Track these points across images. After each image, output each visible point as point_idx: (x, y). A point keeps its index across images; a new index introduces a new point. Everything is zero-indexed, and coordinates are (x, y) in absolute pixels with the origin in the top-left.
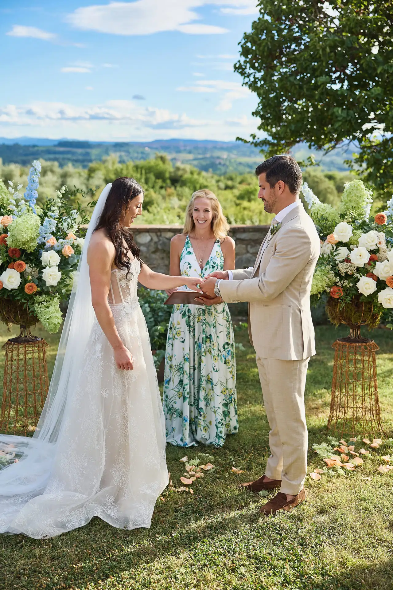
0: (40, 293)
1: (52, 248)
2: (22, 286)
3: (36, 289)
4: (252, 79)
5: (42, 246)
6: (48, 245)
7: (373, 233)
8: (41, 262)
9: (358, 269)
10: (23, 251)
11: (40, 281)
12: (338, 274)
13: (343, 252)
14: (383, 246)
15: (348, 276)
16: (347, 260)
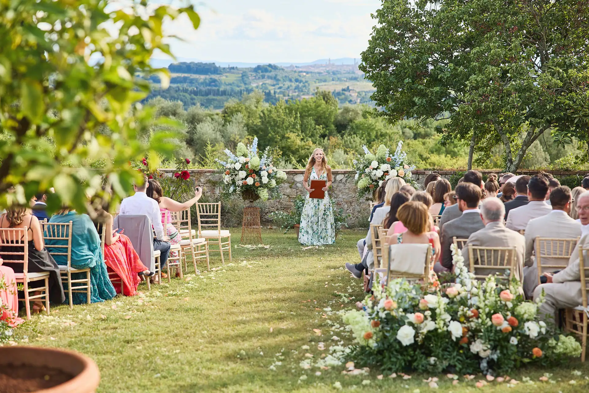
0: (260, 187)
1: (264, 170)
2: (254, 184)
3: (259, 185)
4: (371, 74)
5: (261, 169)
6: (263, 168)
7: (386, 165)
8: (260, 175)
9: (379, 178)
10: (254, 170)
11: (261, 182)
12: (372, 180)
13: (375, 171)
14: (389, 169)
15: (376, 181)
16: (375, 175)
